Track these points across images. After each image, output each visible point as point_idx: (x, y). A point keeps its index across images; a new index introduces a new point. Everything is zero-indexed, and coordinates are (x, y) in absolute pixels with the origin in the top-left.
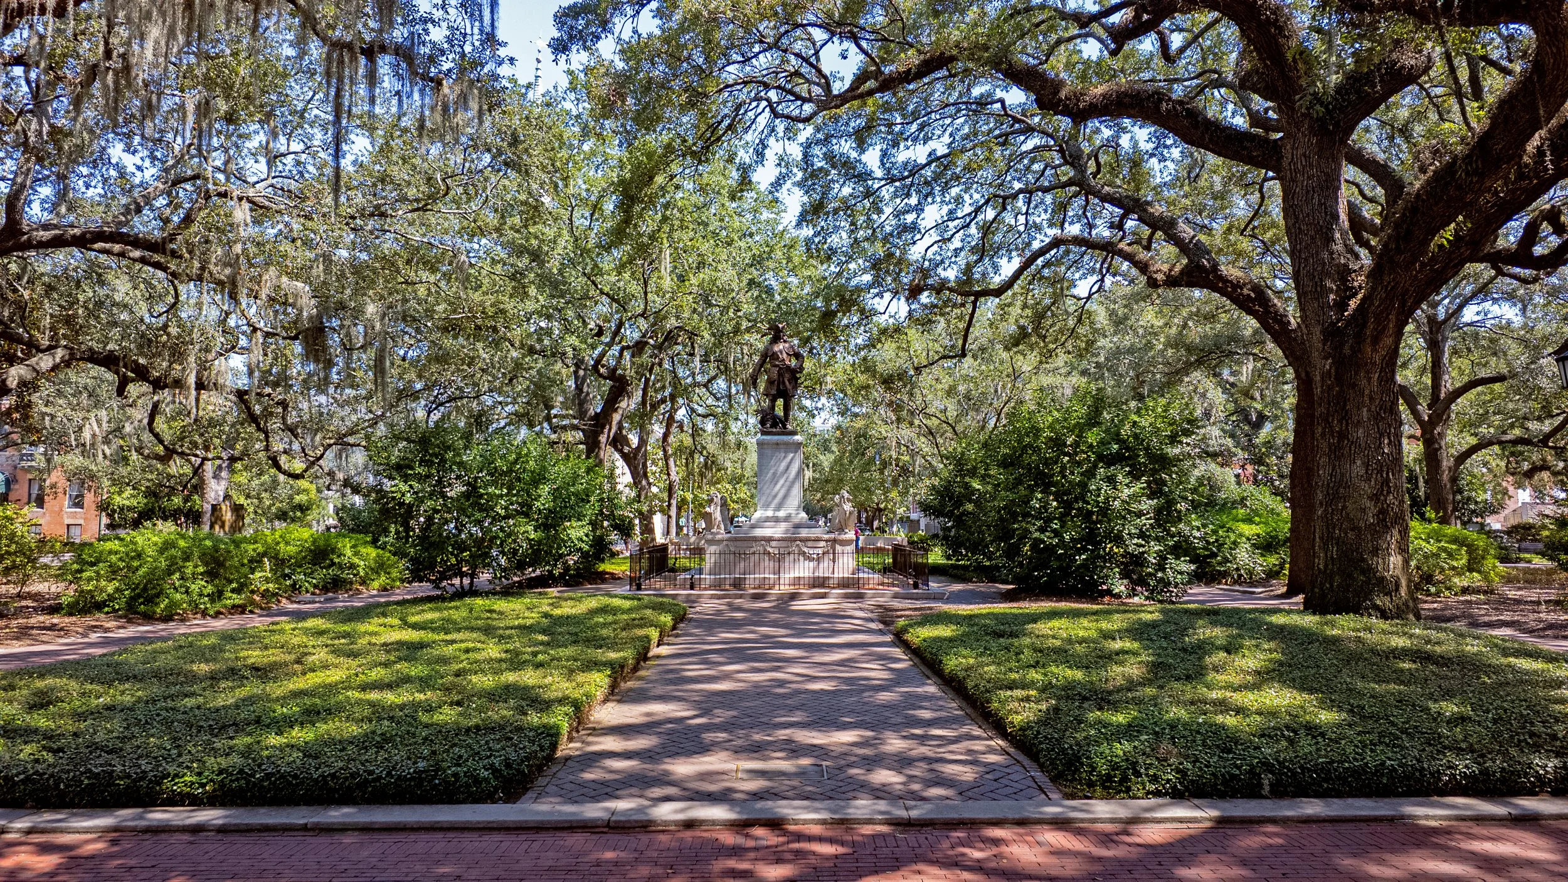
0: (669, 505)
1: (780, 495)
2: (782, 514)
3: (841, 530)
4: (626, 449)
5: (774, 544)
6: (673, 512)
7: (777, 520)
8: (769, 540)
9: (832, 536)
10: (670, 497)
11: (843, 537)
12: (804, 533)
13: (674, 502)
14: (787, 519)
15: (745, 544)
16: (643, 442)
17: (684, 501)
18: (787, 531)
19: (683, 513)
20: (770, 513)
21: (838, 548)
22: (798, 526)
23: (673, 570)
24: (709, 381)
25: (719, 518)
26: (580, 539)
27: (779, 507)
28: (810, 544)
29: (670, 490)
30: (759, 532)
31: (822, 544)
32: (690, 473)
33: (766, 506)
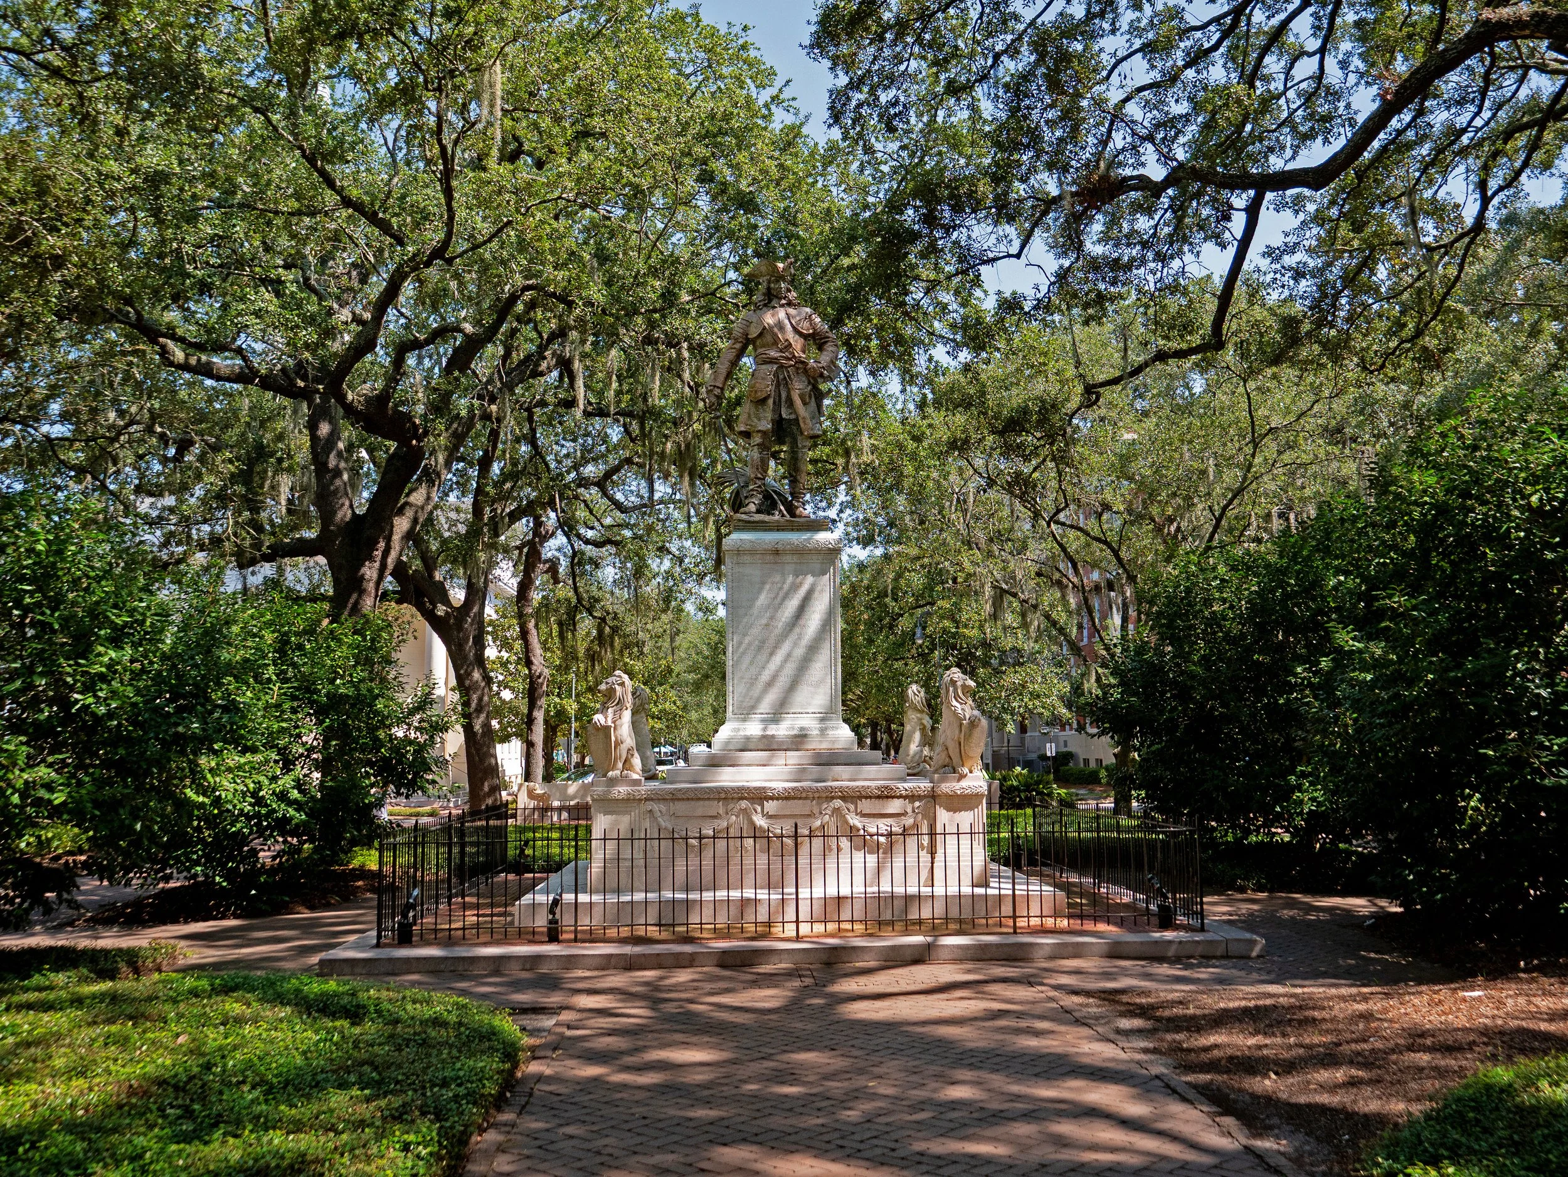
0: (530, 721)
1: (783, 681)
2: (782, 730)
3: (951, 768)
4: (441, 610)
5: (771, 806)
6: (538, 734)
7: (769, 745)
8: (759, 796)
9: (924, 785)
10: (532, 705)
11: (950, 786)
12: (843, 778)
13: (539, 715)
14: (799, 740)
15: (700, 808)
16: (476, 593)
17: (561, 714)
18: (800, 774)
19: (560, 739)
20: (754, 729)
21: (943, 816)
22: (828, 760)
23: (520, 866)
24: (608, 475)
25: (629, 741)
26: (282, 796)
27: (775, 717)
28: (866, 806)
29: (532, 695)
30: (728, 778)
31: (894, 806)
32: (570, 656)
33: (745, 714)
